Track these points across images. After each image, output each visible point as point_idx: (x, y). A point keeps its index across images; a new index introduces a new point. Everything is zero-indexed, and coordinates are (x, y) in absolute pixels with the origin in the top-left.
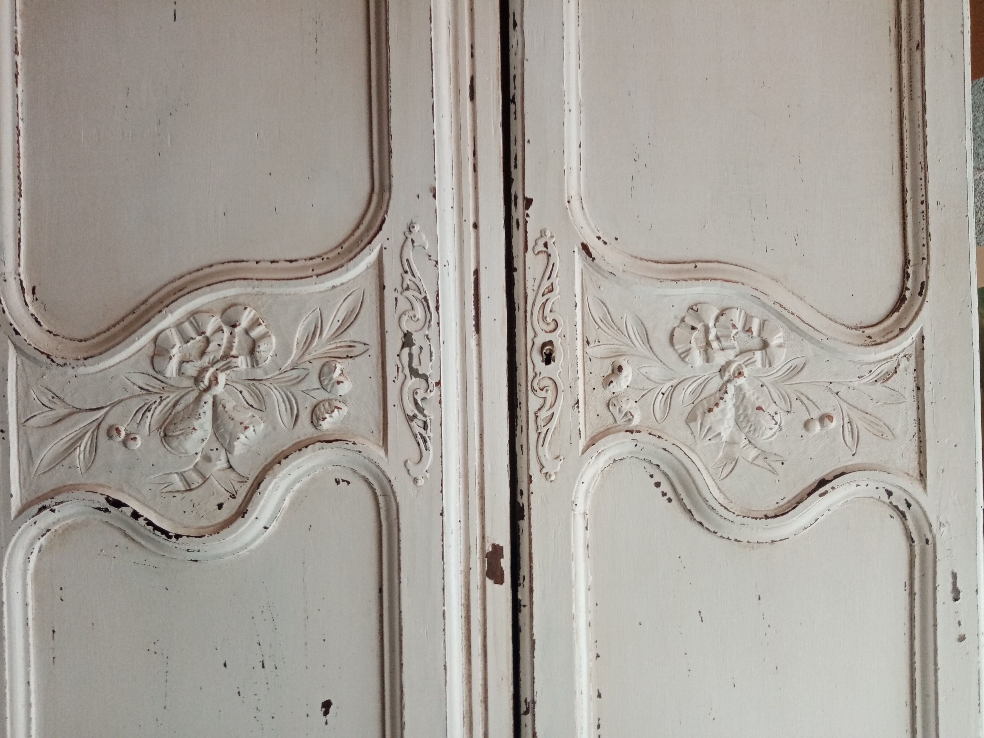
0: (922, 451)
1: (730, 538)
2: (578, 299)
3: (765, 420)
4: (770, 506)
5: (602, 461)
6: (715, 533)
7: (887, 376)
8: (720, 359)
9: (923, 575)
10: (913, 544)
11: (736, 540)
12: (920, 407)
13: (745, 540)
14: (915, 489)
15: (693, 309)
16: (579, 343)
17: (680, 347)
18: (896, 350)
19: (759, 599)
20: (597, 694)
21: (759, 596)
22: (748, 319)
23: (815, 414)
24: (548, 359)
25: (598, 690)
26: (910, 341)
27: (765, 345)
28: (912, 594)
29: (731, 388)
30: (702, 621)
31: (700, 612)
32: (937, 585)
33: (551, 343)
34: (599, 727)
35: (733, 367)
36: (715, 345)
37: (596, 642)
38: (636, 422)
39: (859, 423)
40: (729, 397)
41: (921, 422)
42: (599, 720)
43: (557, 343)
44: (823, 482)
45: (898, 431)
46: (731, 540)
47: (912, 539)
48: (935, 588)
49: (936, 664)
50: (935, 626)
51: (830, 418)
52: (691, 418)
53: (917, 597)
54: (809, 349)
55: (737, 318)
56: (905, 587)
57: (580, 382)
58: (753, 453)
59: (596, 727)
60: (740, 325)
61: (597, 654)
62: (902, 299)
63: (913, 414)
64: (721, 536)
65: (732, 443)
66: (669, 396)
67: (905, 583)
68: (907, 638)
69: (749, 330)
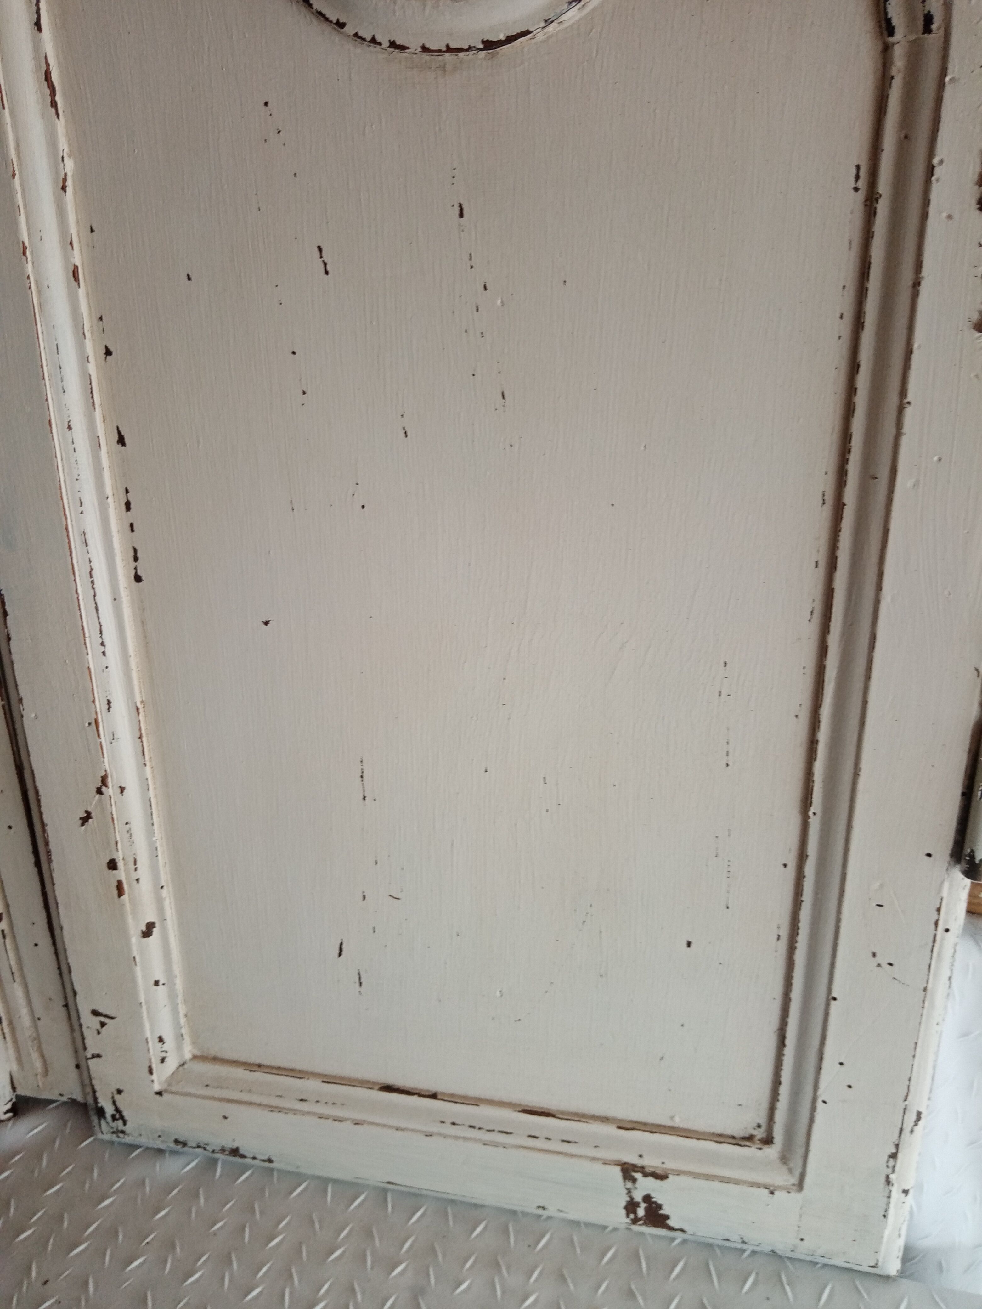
1: (378, 38)
6: (341, 25)
9: (906, 138)
10: (891, 39)
11: (393, 44)
13: (414, 45)
19: (461, 215)
20: (116, 437)
21: (461, 206)
25: (118, 428)
28: (871, 199)
30: (327, 273)
31: (320, 249)
32: (935, 161)
34: (128, 506)
37: (101, 319)
42: (127, 491)
46: (380, 44)
47: (888, 21)
48: (930, 170)
49: (903, 393)
50: (916, 284)
53: (883, 207)
56: (857, 178)
59: (124, 507)
61: (107, 348)
64: (356, 35)
67: (858, 167)
68: (845, 328)
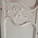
0: (36, 20)
2: (4, 4)
3: (20, 16)
4: (20, 24)
5: (6, 19)
7: (33, 13)
8: (17, 10)
10: (34, 29)
12: (36, 16)
14: (35, 24)
15: (14, 5)
16: (4, 8)
17: (13, 9)
18: (34, 10)
22: (19, 6)
23: (25, 16)
24: (1, 10)
26: (36, 9)
27: (21, 9)
29: (18, 13)
33: (1, 8)
35: (18, 11)
36: (16, 9)
38: (9, 16)
39: (30, 17)
40: (17, 14)
41: (36, 17)
43: (2, 8)
44: (25, 22)
45: (34, 18)
51: (27, 17)
52: (14, 16)
53: (34, 34)
54: (25, 10)
55: (18, 6)
57: (4, 12)
58: (19, 19)
60: (18, 7)
62: (36, 4)
63: (35, 17)
65: (17, 18)
66: (12, 14)
69: (19, 8)
